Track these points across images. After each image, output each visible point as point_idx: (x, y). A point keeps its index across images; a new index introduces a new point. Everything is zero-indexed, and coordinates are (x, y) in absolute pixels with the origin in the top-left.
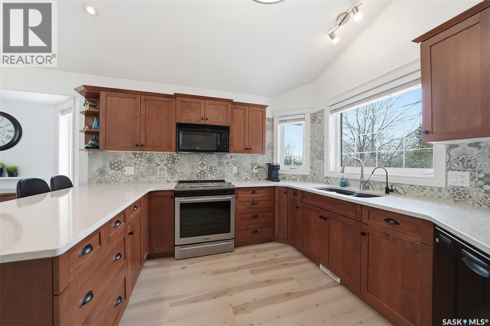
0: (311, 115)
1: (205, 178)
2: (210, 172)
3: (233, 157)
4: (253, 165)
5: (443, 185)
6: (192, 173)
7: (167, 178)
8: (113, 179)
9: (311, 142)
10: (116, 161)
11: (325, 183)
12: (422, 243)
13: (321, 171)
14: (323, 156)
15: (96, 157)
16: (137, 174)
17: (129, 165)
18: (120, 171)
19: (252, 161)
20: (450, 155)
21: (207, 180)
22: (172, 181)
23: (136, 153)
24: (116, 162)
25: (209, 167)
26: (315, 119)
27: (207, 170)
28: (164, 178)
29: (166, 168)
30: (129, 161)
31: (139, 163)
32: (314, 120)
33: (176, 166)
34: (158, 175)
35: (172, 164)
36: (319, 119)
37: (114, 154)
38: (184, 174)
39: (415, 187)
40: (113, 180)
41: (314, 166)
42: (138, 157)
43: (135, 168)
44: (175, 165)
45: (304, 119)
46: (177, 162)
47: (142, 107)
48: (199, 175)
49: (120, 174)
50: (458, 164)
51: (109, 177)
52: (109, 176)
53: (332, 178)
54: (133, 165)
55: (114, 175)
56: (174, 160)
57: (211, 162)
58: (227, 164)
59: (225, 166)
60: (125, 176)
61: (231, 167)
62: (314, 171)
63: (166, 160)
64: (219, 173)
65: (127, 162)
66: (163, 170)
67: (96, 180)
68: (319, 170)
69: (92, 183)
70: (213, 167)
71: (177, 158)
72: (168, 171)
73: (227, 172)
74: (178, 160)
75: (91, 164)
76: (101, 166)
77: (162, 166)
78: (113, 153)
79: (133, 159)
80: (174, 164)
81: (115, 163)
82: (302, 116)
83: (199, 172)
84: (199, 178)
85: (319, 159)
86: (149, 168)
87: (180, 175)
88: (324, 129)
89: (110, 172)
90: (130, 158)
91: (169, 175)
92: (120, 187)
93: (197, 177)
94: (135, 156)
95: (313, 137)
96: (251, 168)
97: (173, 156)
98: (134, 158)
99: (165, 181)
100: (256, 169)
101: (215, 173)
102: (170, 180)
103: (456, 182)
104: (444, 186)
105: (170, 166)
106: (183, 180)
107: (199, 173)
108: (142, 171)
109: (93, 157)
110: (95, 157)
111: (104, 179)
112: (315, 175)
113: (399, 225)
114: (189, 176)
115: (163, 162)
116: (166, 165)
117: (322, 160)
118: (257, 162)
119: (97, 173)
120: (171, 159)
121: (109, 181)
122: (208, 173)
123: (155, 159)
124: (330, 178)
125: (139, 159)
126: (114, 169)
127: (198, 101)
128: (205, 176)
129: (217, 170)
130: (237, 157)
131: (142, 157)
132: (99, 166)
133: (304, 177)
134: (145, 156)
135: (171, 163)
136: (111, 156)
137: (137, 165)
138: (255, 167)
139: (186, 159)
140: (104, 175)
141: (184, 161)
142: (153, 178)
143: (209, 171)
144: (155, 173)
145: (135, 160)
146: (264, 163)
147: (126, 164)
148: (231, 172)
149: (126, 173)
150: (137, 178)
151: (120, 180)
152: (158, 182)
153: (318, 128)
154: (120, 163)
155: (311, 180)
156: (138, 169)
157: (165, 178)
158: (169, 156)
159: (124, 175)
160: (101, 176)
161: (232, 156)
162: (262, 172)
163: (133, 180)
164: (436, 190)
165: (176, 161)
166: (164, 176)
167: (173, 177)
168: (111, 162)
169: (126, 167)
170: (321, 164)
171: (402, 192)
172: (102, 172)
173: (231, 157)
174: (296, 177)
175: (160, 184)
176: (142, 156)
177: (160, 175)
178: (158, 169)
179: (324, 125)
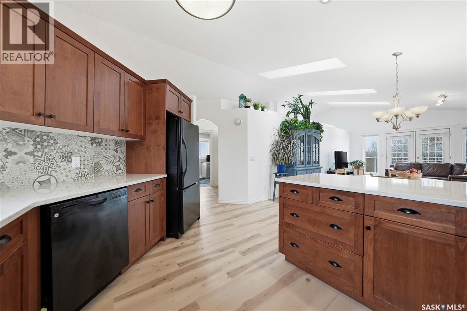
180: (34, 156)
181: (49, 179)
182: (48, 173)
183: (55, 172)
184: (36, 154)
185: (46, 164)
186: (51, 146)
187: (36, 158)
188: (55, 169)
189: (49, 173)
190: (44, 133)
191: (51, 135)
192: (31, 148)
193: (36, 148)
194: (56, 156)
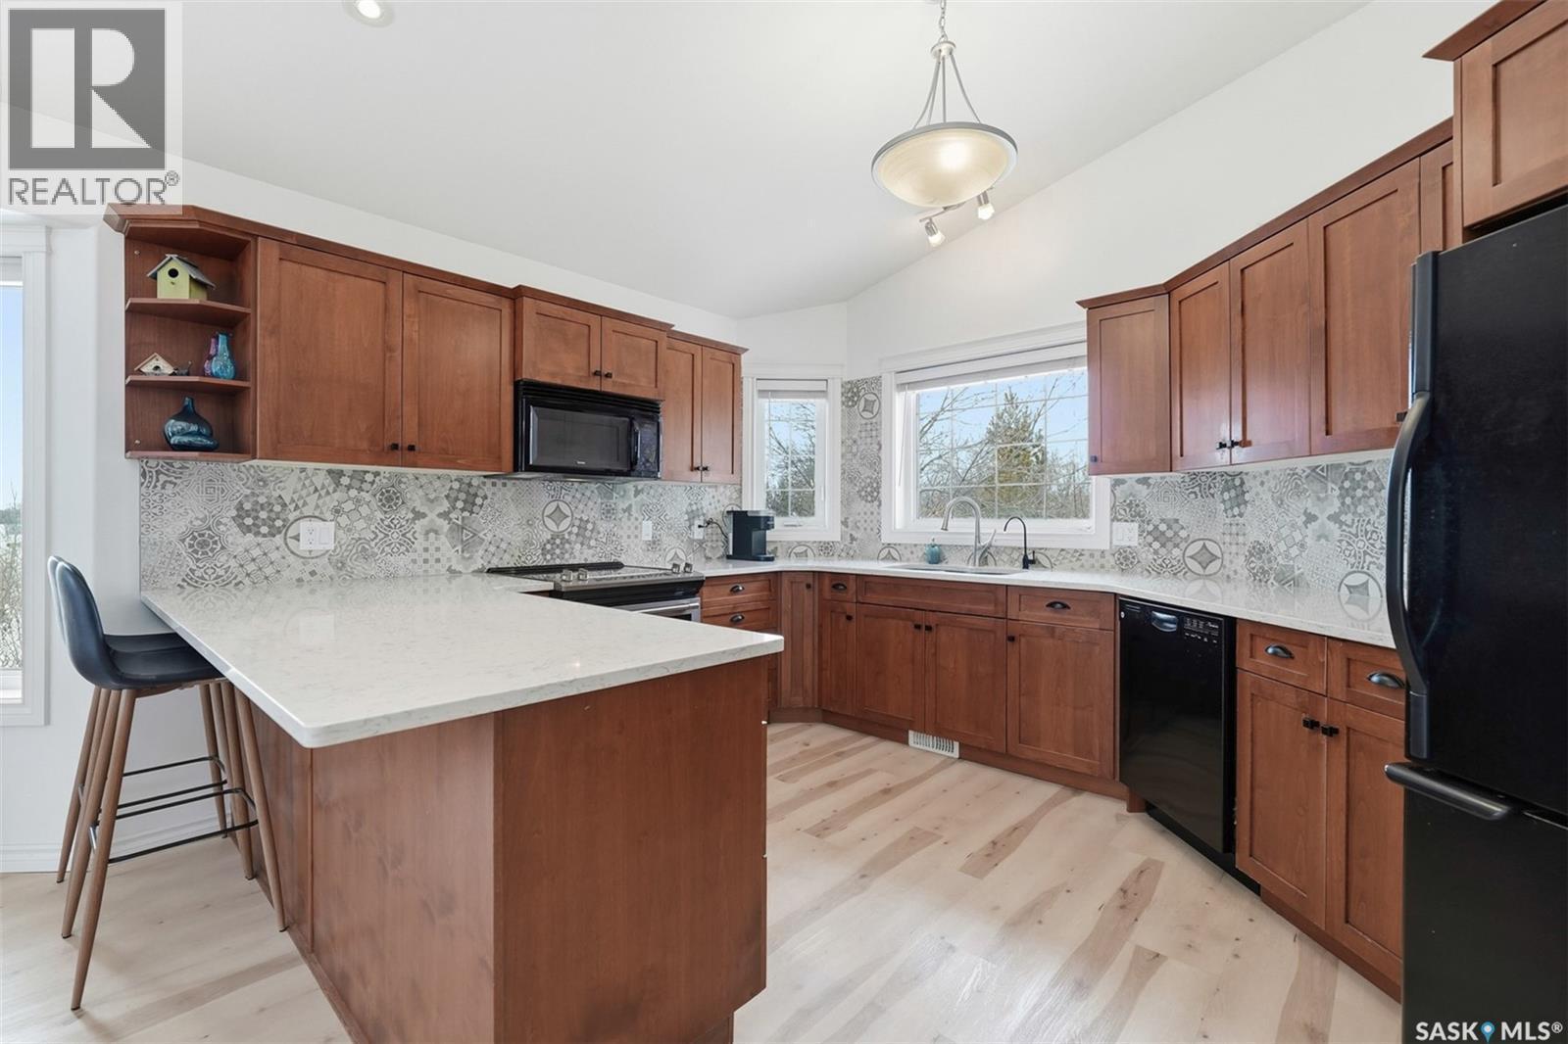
0: (842, 386)
1: (567, 556)
2: (580, 539)
3: (642, 490)
4: (692, 515)
5: (1106, 547)
6: (528, 542)
7: (449, 559)
8: (251, 567)
9: (843, 456)
10: (262, 500)
11: (883, 559)
12: (1100, 629)
13: (872, 529)
14: (878, 493)
15: (175, 484)
16: (344, 547)
17: (316, 517)
18: (278, 536)
19: (690, 505)
20: (1114, 494)
21: (570, 563)
22: (467, 569)
23: (342, 471)
24: (262, 505)
25: (577, 523)
26: (856, 399)
27: (570, 533)
28: (438, 561)
29: (444, 525)
30: (312, 500)
31: (354, 507)
32: (850, 399)
33: (479, 519)
34: (420, 549)
35: (466, 514)
36: (866, 400)
37: (252, 471)
38: (503, 546)
39: (1068, 553)
40: (248, 575)
41: (851, 519)
42: (349, 487)
43: (338, 526)
44: (474, 515)
45: (822, 394)
46: (481, 506)
47: (409, 316)
48: (548, 547)
49: (278, 548)
50: (1125, 510)
51: (233, 563)
52: (235, 557)
53: (902, 548)
54: (328, 515)
55: (256, 552)
56: (471, 499)
57: (581, 506)
58: (627, 514)
59: (620, 519)
60: (298, 556)
61: (637, 523)
62: (852, 529)
63: (447, 497)
64: (604, 540)
65: (305, 504)
66: (436, 532)
67: (179, 575)
68: (865, 529)
69: (161, 588)
70: (588, 521)
71: (481, 493)
72: (453, 538)
73: (625, 537)
74: (485, 498)
75: (156, 511)
76: (197, 518)
77: (432, 521)
78: (248, 470)
79: (328, 493)
80: (472, 512)
81: (259, 508)
82: (821, 386)
83: (549, 537)
84: (548, 557)
85: (866, 501)
86: (389, 526)
87: (492, 549)
88: (881, 425)
89: (240, 542)
90: (316, 490)
91: (457, 551)
92: (279, 597)
93: (542, 554)
94: (338, 484)
95: (850, 442)
96: (688, 524)
97: (470, 485)
98: (335, 491)
99: (444, 571)
100: (700, 526)
101: (593, 543)
102: (459, 568)
103: (1123, 540)
104: (1108, 548)
105: (457, 519)
106: (500, 566)
107: (548, 542)
108: (362, 536)
109: (161, 482)
110: (170, 482)
111: (210, 571)
112: (856, 540)
113: (1069, 608)
114: (517, 553)
115: (436, 503)
116: (445, 515)
117: (876, 503)
118: (702, 508)
119: (182, 549)
120: (463, 496)
121: (235, 578)
122: (576, 542)
123: (408, 496)
124: (898, 547)
125: (353, 493)
126: (254, 529)
127: (581, 316)
128: (567, 552)
129: (599, 533)
130: (652, 492)
131: (364, 486)
132: (189, 518)
133: (827, 548)
134: (372, 483)
135: (463, 510)
136: (243, 480)
137: (345, 516)
138: (697, 522)
139: (509, 495)
140: (210, 554)
141: (504, 501)
142: (401, 561)
143: (577, 535)
144: (407, 543)
145: (336, 496)
146: (719, 510)
147: (301, 513)
148: (636, 537)
149: (303, 546)
150: (343, 564)
151: (278, 572)
152: (419, 576)
153: (864, 422)
154: (277, 508)
155: (843, 554)
156: (349, 530)
157: (444, 560)
158: (456, 485)
159: (292, 552)
160: (198, 560)
161: (639, 488)
162: (714, 538)
163: (331, 571)
164: (1097, 555)
165: (479, 501)
166: (438, 555)
167: (467, 555)
168: (241, 503)
169: (304, 525)
170: (872, 513)
171: (1048, 565)
172: (202, 542)
173: (637, 492)
174: (805, 548)
175: (426, 581)
176: (363, 481)
177: (426, 550)
178: (419, 530)
179: (881, 416)
180: (1341, 523)
181: (1365, 585)
182: (1363, 568)
183: (1378, 568)
184: (1343, 518)
185: (1361, 544)
186: (1369, 498)
187: (1344, 527)
188: (1378, 559)
189: (1365, 570)
190: (1360, 467)
191: (1369, 468)
192: (1335, 506)
193: (1343, 504)
194: (1379, 523)
